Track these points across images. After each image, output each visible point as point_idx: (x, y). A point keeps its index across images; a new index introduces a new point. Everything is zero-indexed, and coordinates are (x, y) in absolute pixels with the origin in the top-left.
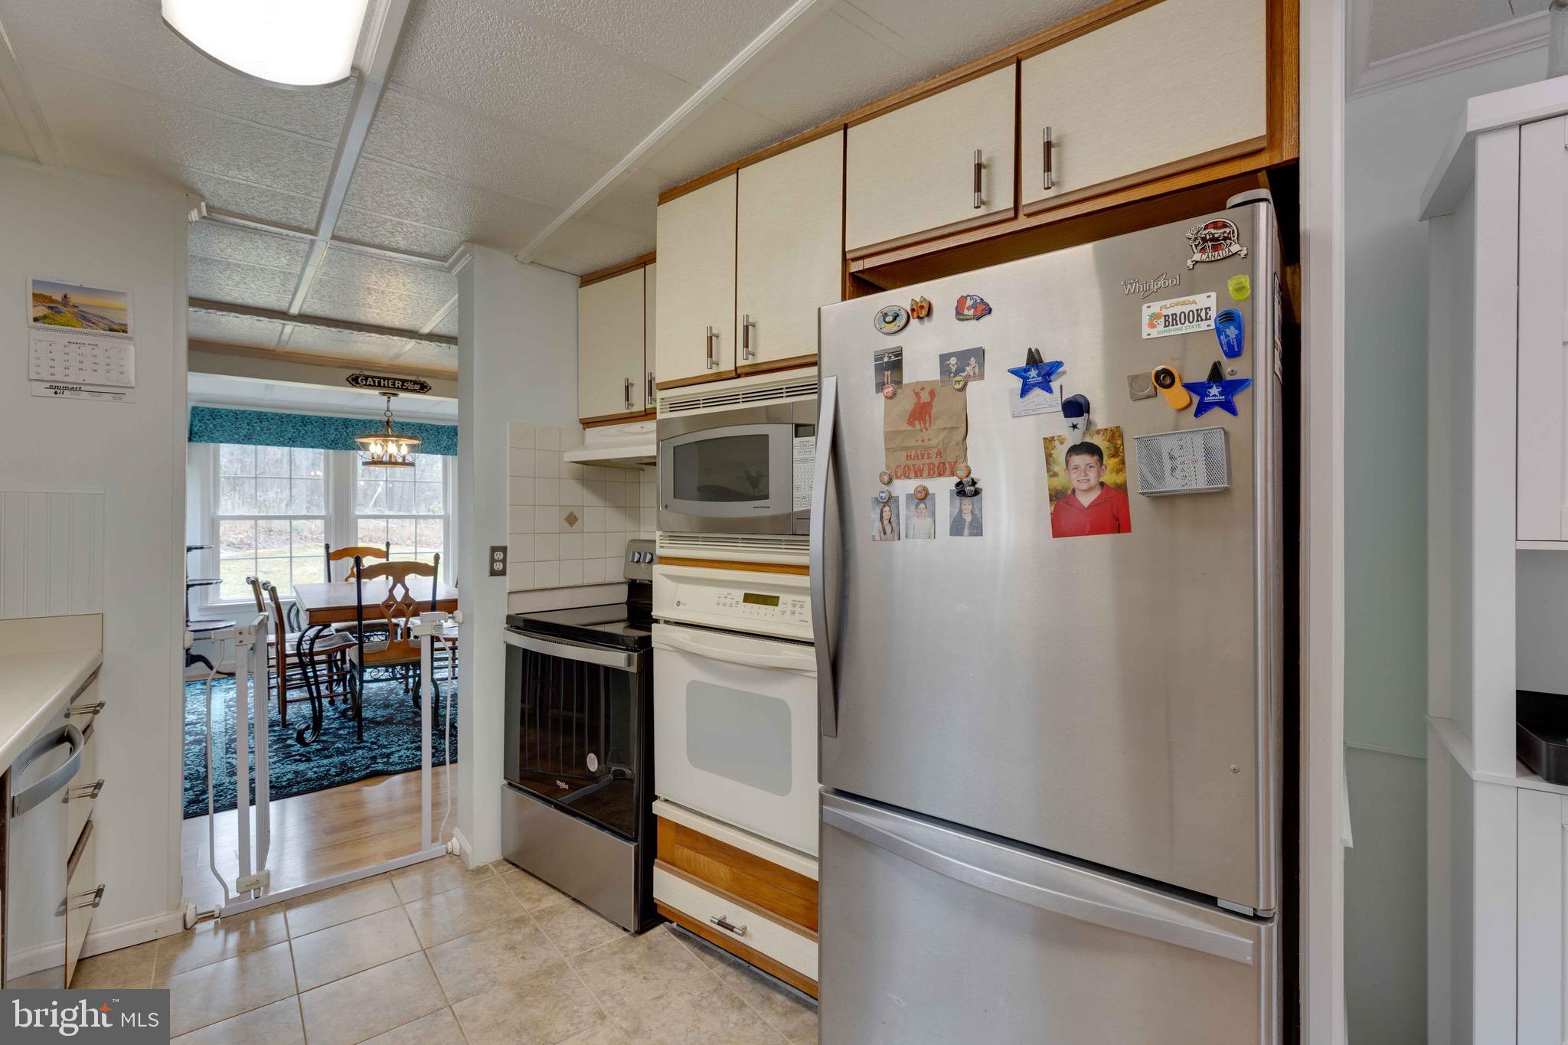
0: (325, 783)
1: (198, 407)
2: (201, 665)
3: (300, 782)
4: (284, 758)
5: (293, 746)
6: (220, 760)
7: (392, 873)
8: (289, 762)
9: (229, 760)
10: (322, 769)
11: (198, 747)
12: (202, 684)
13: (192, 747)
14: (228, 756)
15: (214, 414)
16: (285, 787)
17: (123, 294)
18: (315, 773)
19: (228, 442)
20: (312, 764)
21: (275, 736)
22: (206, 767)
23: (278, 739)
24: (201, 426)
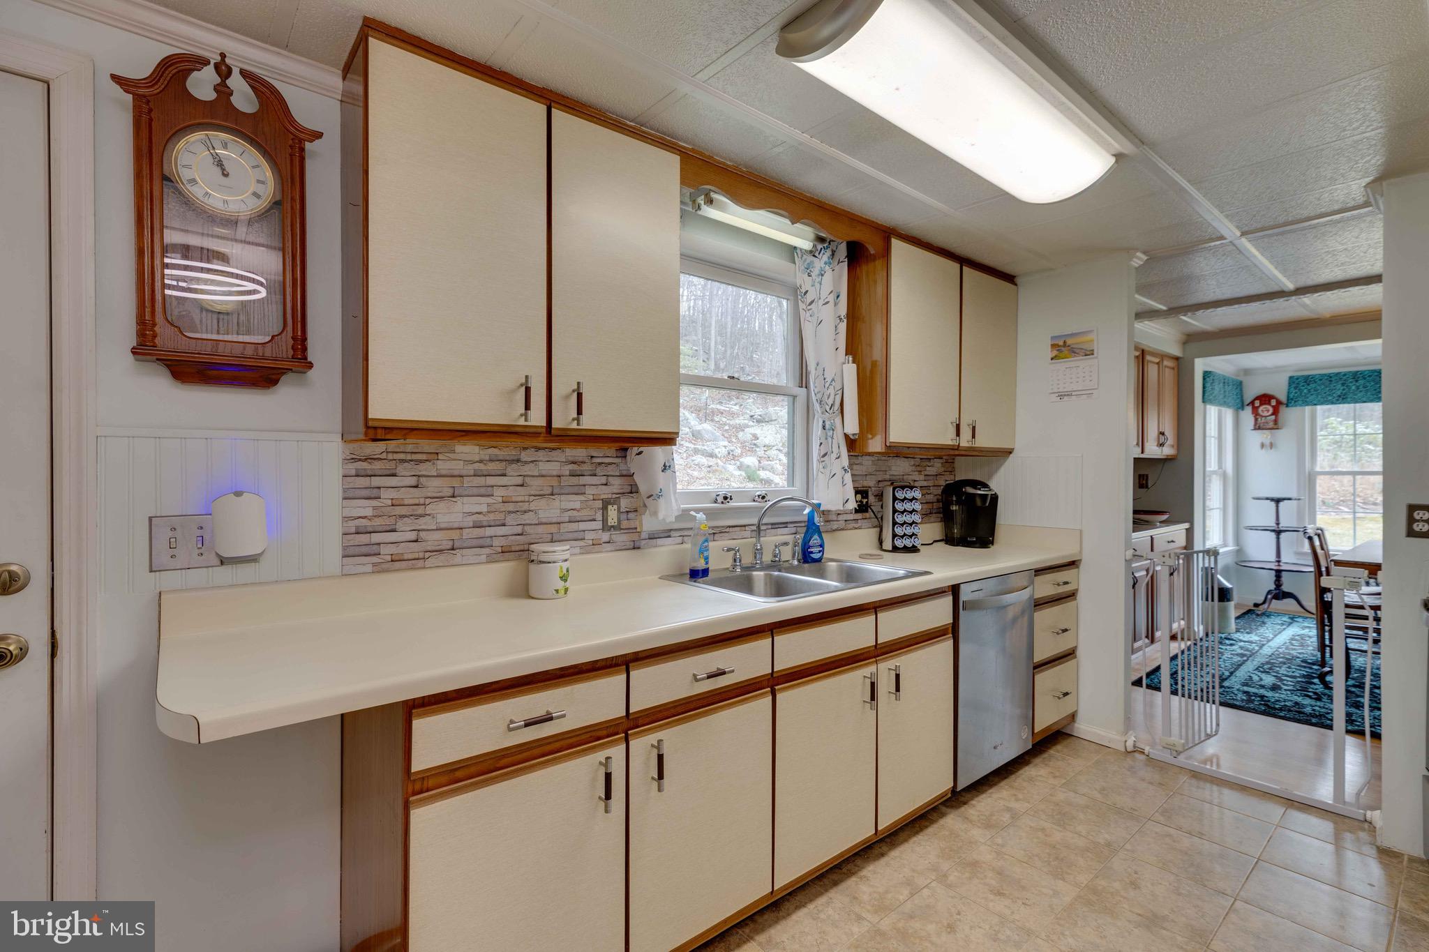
0: (1314, 720)
1: (1294, 377)
2: (1291, 601)
3: (1292, 711)
4: (1298, 690)
5: (1315, 684)
6: (1246, 673)
7: (1296, 804)
8: (1299, 694)
9: (1252, 675)
10: (1323, 710)
11: (1239, 659)
12: (1289, 618)
13: (1235, 657)
14: (1256, 672)
15: (1308, 380)
16: (1275, 709)
17: (1091, 331)
18: (1314, 710)
19: (1322, 404)
20: (1318, 703)
21: (1307, 672)
22: (1232, 673)
23: (1308, 675)
24: (1296, 393)
